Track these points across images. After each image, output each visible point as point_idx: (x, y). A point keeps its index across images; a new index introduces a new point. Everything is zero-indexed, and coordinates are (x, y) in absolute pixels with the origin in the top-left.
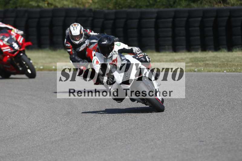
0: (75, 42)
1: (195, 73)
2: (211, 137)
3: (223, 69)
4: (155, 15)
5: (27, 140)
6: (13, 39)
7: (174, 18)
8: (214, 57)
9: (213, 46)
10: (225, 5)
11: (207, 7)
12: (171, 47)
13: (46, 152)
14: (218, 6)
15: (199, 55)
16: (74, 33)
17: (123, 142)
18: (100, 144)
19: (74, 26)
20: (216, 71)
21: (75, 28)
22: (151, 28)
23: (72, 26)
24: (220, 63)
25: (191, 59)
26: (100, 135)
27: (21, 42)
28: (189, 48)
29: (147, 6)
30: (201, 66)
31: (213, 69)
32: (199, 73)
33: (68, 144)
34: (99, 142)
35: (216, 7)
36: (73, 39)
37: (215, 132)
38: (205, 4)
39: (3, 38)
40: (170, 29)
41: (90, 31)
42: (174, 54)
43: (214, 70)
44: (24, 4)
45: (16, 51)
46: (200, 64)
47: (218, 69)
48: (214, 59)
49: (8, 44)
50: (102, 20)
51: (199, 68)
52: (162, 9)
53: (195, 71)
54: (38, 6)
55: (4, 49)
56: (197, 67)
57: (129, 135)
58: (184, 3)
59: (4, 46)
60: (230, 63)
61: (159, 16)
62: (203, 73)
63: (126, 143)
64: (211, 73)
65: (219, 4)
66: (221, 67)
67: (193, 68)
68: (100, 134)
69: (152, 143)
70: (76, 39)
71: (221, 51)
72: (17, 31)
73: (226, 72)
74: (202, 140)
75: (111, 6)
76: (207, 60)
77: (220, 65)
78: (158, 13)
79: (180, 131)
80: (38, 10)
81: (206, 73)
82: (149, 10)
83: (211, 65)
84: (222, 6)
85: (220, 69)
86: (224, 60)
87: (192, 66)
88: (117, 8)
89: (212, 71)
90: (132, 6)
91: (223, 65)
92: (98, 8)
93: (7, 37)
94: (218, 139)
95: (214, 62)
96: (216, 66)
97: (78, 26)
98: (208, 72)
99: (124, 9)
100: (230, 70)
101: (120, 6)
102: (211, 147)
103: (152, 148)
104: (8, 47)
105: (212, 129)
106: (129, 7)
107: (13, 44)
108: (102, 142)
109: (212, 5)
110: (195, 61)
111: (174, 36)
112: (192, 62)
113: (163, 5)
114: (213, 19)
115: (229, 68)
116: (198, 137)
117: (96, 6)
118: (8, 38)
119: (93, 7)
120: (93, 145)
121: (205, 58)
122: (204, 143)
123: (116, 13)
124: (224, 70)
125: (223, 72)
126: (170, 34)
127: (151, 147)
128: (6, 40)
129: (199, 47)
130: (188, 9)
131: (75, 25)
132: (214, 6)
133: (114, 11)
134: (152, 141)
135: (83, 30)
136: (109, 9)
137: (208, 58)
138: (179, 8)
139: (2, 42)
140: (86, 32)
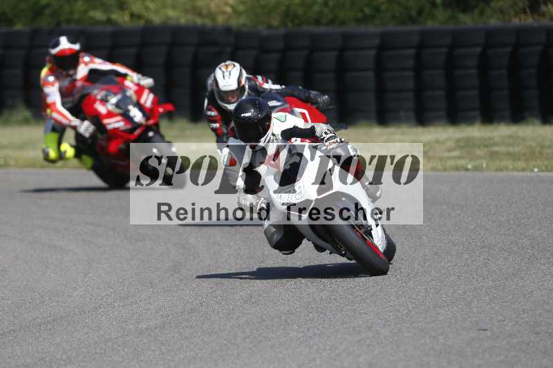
0: (226, 105)
1: (468, 174)
2: (504, 321)
3: (531, 163)
4: (377, 42)
5: (84, 326)
6: (130, 98)
7: (421, 46)
8: (510, 137)
9: (507, 113)
10: (536, 17)
11: (494, 22)
12: (411, 114)
13: (127, 354)
14: (520, 20)
15: (476, 131)
16: (225, 86)
17: (303, 332)
18: (249, 337)
19: (224, 69)
20: (514, 169)
21: (227, 74)
22: (367, 70)
23: (220, 68)
24: (524, 151)
25: (458, 140)
26: (250, 316)
27: (148, 104)
28: (454, 116)
29: (358, 21)
30: (480, 158)
31: (510, 164)
32: (478, 174)
33: (177, 335)
34: (248, 331)
35: (516, 21)
36: (223, 100)
37: (514, 309)
38: (491, 16)
39: (107, 96)
40: (411, 74)
41: (263, 79)
42: (420, 130)
43: (511, 167)
44: (76, 16)
45: (138, 125)
46: (478, 152)
47: (521, 164)
48: (511, 141)
49: (118, 111)
50: (255, 53)
51: (478, 163)
52: (391, 27)
53: (467, 170)
54: (109, 21)
55: (109, 124)
56: (471, 160)
57: (316, 315)
58: (442, 15)
59: (110, 115)
60: (548, 151)
61: (386, 45)
62: (486, 174)
63: (310, 334)
64: (505, 173)
65: (523, 16)
66: (527, 160)
67: (462, 162)
68: (250, 314)
69: (371, 334)
70: (230, 98)
71: (527, 124)
72: (139, 79)
73: (539, 171)
74: (484, 327)
75: (275, 22)
76: (495, 144)
77: (524, 154)
78: (383, 36)
79: (434, 307)
80: (109, 29)
81: (493, 174)
82: (363, 28)
83: (503, 154)
84: (529, 20)
85: (525, 165)
86: (534, 144)
87: (460, 158)
88: (290, 24)
89: (507, 168)
90: (324, 21)
91: (531, 155)
92: (245, 25)
93: (115, 94)
94: (520, 326)
95: (511, 149)
96: (513, 157)
97: (235, 68)
98: (497, 170)
99: (305, 28)
100: (546, 167)
101: (297, 21)
102: (505, 342)
103: (369, 346)
104: (119, 118)
105: (507, 302)
106: (317, 22)
107: (129, 111)
108: (255, 332)
109: (507, 18)
110: (467, 145)
111: (420, 89)
112: (461, 148)
113: (394, 17)
114: (509, 49)
115: (546, 163)
116: (474, 319)
117: (242, 20)
118: (119, 96)
119: (235, 23)
120: (235, 337)
121: (491, 138)
122: (489, 333)
123: (287, 37)
124: (534, 167)
125: (532, 171)
126: (411, 84)
127: (367, 343)
128: (114, 100)
129: (477, 113)
130: (451, 26)
131: (227, 66)
132: (510, 21)
133: (282, 31)
134: (370, 328)
135: (247, 78)
136: (270, 27)
137: (496, 140)
138: (430, 24)
139: (104, 105)
140: (253, 82)
